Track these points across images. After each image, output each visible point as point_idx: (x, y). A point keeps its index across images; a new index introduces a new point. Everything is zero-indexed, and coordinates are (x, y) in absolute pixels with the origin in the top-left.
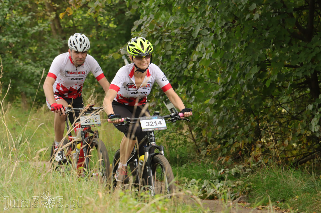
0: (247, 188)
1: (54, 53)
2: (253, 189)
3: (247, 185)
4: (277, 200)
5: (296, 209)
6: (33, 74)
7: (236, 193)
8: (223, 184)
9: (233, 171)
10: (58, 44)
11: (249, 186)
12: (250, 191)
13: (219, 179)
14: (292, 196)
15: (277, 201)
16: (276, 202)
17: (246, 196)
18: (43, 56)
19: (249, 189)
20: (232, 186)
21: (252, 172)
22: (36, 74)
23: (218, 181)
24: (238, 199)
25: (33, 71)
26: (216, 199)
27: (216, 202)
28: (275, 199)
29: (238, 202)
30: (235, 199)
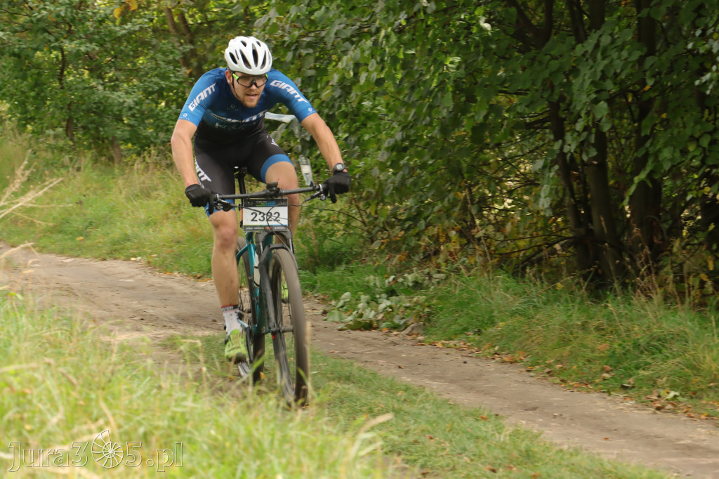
0: (427, 310)
1: (164, 69)
2: (436, 310)
3: (427, 304)
4: (469, 331)
7: (408, 319)
8: (393, 302)
9: (410, 277)
10: (172, 53)
11: (430, 306)
12: (429, 314)
13: (387, 293)
14: (493, 323)
16: (466, 334)
17: (421, 323)
19: (429, 310)
20: (405, 305)
22: (125, 105)
23: (386, 297)
24: (409, 329)
25: (121, 100)
26: (375, 329)
27: (373, 333)
28: (466, 329)
29: (408, 335)
30: (404, 329)
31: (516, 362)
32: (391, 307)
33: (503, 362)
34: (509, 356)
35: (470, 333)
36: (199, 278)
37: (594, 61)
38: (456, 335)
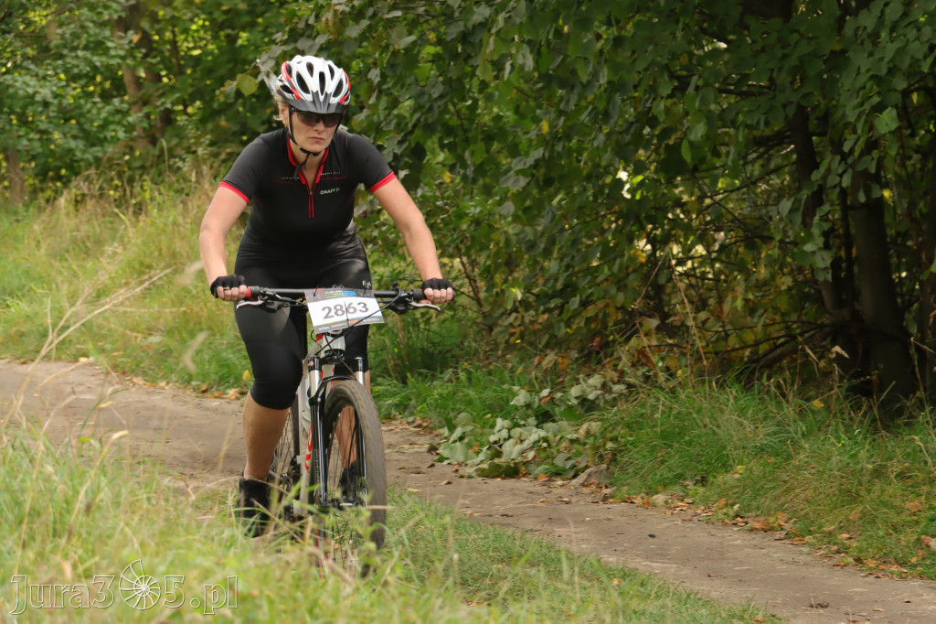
0: (610, 445)
1: (96, 35)
2: (625, 445)
3: (609, 435)
4: (685, 479)
5: (735, 504)
6: (30, 98)
7: (579, 459)
8: (548, 432)
9: (574, 392)
10: (106, 7)
11: (614, 440)
12: (615, 453)
13: (537, 417)
14: (726, 467)
15: (687, 483)
16: (682, 485)
17: (604, 466)
19: (615, 446)
20: (569, 437)
22: (38, 98)
23: (535, 423)
24: (583, 477)
25: (30, 91)
26: (524, 475)
27: (523, 484)
28: (680, 477)
29: (583, 485)
30: (575, 476)
31: (772, 529)
32: (545, 440)
33: (752, 530)
34: (761, 519)
35: (689, 483)
36: (204, 392)
37: (875, 44)
38: (665, 486)
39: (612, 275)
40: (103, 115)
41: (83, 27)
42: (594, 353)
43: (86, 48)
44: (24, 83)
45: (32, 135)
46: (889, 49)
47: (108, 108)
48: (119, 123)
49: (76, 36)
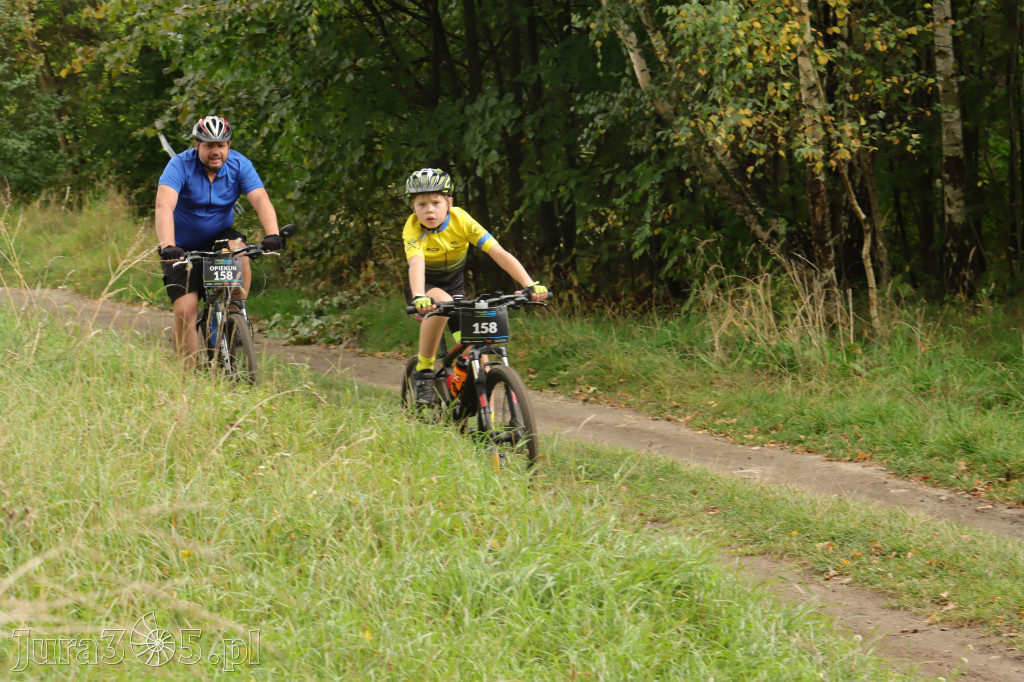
0: (359, 327)
2: (366, 327)
3: (356, 322)
4: (401, 344)
6: (16, 151)
7: (342, 335)
8: (323, 321)
9: (335, 300)
10: (52, 103)
11: (361, 324)
12: (361, 330)
13: (316, 314)
16: (400, 347)
17: (356, 338)
18: (31, 124)
19: (361, 327)
20: (334, 323)
21: (364, 300)
22: (20, 150)
23: (315, 317)
24: (345, 343)
25: (16, 147)
26: (314, 343)
27: (313, 348)
28: (398, 342)
29: (346, 348)
30: (341, 343)
32: (322, 325)
35: (403, 345)
37: (483, 119)
38: (391, 347)
39: (347, 239)
40: (55, 159)
41: (40, 113)
42: (339, 281)
43: (44, 124)
44: (12, 143)
45: (16, 170)
46: (489, 121)
47: (57, 155)
48: (63, 163)
49: (39, 118)
